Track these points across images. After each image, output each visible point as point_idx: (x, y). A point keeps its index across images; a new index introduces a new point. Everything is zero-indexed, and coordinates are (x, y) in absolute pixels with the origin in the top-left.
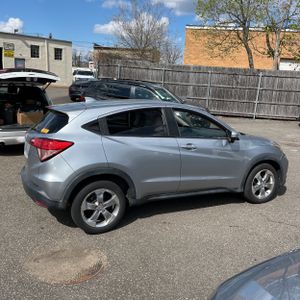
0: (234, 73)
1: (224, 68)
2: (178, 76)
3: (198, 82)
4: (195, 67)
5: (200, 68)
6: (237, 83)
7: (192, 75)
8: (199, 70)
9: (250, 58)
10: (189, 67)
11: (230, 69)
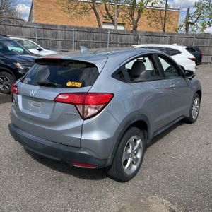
0: (90, 30)
4: (61, 26)
5: (65, 26)
6: (93, 39)
7: (59, 32)
8: (64, 28)
10: (56, 26)
11: (88, 28)
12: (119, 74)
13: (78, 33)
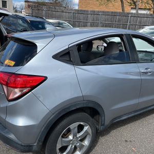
0: (114, 14)
1: (108, 12)
2: (82, 16)
3: (93, 20)
4: (91, 11)
5: (94, 11)
6: (116, 21)
7: (89, 16)
8: (93, 13)
9: (123, 6)
10: (87, 11)
11: (112, 12)
12: (64, 56)
13: (104, 16)
